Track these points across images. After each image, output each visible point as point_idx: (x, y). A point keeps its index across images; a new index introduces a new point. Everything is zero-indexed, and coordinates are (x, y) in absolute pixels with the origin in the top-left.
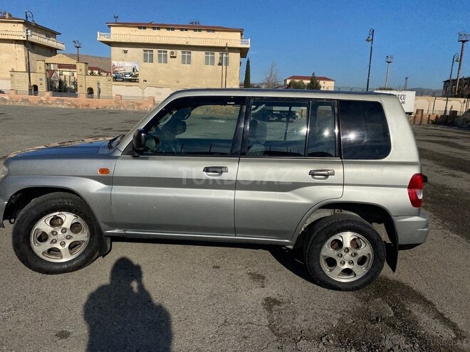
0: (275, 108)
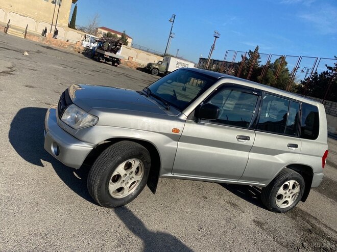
0: (106, 53)
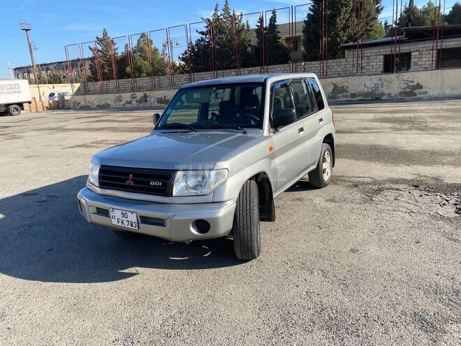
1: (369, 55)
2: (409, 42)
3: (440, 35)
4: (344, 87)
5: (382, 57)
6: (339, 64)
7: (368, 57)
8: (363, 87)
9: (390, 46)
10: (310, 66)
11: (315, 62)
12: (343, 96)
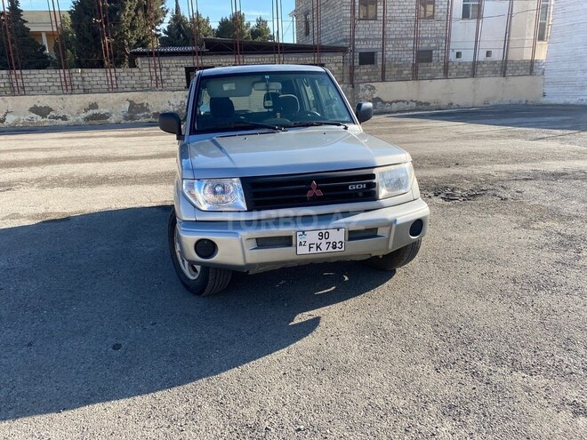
1: (168, 65)
2: (211, 55)
3: (241, 50)
4: (142, 104)
5: (184, 69)
6: (132, 74)
7: (168, 68)
8: (167, 104)
9: (191, 57)
10: (90, 75)
11: (97, 70)
12: (144, 116)
